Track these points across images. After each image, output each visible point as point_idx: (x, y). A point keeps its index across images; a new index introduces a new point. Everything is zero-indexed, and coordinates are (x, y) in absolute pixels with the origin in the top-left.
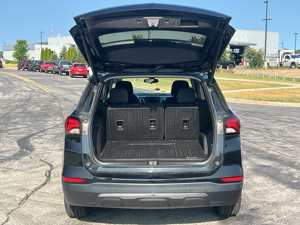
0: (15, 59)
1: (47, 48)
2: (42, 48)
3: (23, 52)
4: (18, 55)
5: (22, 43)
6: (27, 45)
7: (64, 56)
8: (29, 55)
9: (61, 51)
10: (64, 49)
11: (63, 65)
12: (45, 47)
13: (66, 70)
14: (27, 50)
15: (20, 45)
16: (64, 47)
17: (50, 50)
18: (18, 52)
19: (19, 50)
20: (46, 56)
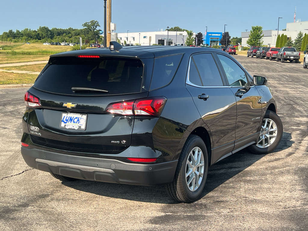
0: (249, 46)
1: (283, 34)
2: (278, 35)
3: (258, 39)
4: (252, 42)
5: (257, 29)
6: (261, 32)
7: (299, 42)
8: (263, 42)
9: (297, 37)
10: (301, 34)
11: (285, 52)
12: (281, 33)
13: (289, 57)
14: (261, 37)
15: (255, 31)
16: (300, 33)
17: (286, 36)
18: (252, 39)
19: (254, 37)
20: (282, 42)
